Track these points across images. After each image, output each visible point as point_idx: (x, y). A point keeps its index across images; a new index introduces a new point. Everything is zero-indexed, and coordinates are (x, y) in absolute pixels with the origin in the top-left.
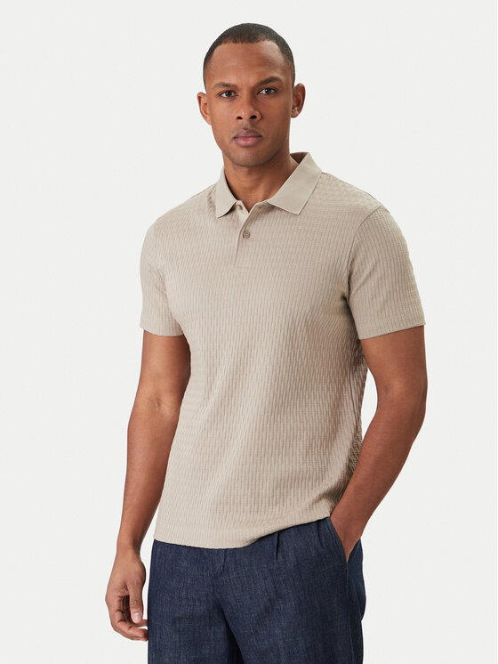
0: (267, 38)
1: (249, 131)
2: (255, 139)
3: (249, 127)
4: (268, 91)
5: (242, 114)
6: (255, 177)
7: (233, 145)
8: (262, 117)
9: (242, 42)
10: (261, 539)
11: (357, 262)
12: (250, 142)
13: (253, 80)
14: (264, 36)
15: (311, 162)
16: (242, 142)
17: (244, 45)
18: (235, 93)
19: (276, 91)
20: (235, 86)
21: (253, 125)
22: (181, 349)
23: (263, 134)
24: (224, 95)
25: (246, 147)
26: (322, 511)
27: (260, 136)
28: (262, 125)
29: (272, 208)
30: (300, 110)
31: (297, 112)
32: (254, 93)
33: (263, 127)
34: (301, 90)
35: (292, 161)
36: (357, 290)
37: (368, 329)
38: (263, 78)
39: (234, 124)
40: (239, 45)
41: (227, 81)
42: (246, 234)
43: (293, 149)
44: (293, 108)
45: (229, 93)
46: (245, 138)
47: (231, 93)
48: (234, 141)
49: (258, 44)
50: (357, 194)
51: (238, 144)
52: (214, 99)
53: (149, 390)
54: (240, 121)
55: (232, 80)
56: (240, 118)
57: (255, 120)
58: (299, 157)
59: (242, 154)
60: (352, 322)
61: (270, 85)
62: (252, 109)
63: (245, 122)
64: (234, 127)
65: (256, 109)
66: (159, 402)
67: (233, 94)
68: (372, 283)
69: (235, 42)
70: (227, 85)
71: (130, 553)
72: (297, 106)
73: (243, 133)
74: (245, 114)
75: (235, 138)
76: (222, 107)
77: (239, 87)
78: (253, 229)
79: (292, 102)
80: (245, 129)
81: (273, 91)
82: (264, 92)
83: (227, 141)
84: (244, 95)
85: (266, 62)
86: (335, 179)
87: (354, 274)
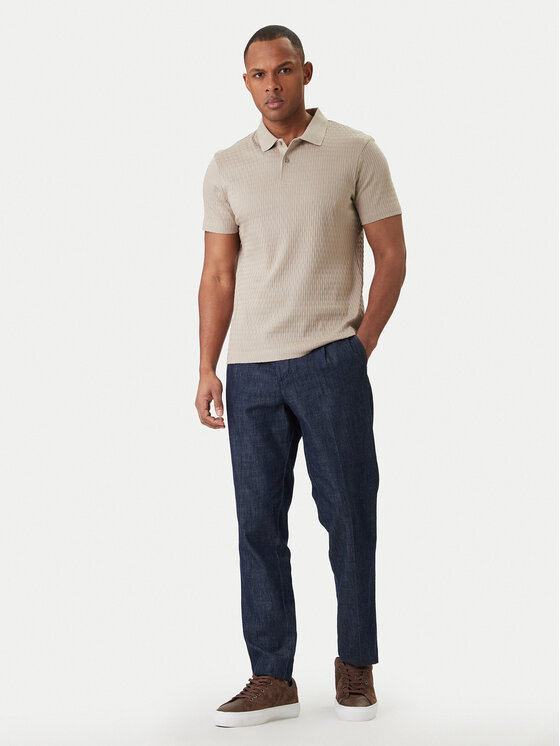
0: (282, 35)
1: (275, 98)
2: (279, 103)
3: (274, 96)
4: (285, 70)
7: (267, 108)
8: (282, 89)
9: (265, 40)
10: (314, 351)
11: (362, 174)
12: (276, 105)
13: (273, 65)
15: (320, 113)
16: (271, 106)
17: (267, 42)
18: (264, 74)
19: (290, 70)
20: (263, 70)
21: (277, 94)
22: (235, 243)
23: (284, 99)
24: (257, 76)
25: (274, 109)
26: (351, 332)
27: (282, 101)
29: (303, 142)
30: (309, 80)
32: (276, 72)
33: (283, 95)
34: (310, 66)
35: (307, 115)
36: (362, 192)
37: (367, 218)
38: (280, 63)
39: (265, 95)
40: (264, 42)
41: (258, 67)
42: (287, 161)
43: (308, 106)
44: (305, 78)
45: (260, 75)
46: (273, 102)
47: (261, 74)
48: (266, 106)
49: (276, 40)
50: (354, 132)
52: (252, 79)
53: (212, 271)
54: (268, 92)
55: (260, 66)
56: (268, 90)
57: (278, 91)
58: (313, 112)
59: (273, 114)
60: (357, 215)
61: (285, 67)
62: (275, 84)
63: (271, 93)
64: (265, 96)
65: (277, 84)
66: (219, 279)
68: (370, 188)
69: (261, 40)
70: (257, 70)
71: (211, 373)
72: (308, 76)
73: (271, 100)
74: (270, 87)
75: (266, 104)
76: (256, 83)
77: (266, 70)
79: (303, 75)
80: (272, 97)
81: (288, 71)
82: (282, 71)
83: (262, 105)
84: (270, 76)
85: (283, 52)
86: (337, 124)
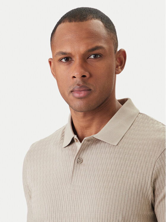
0: (93, 18)
1: (81, 87)
2: (86, 92)
3: (81, 83)
4: (96, 56)
5: (75, 74)
6: (89, 118)
7: (71, 96)
8: (91, 76)
9: (75, 21)
12: (82, 94)
13: (82, 49)
14: (91, 16)
16: (77, 95)
17: (77, 23)
18: (71, 58)
19: (101, 56)
20: (70, 54)
21: (84, 82)
23: (92, 88)
24: (63, 60)
25: (80, 98)
27: (90, 90)
28: (91, 81)
30: (122, 68)
31: (120, 70)
32: (85, 58)
33: (91, 83)
34: (123, 54)
36: (159, 202)
38: (90, 47)
39: (71, 82)
40: (73, 24)
41: (64, 51)
42: (79, 160)
44: (117, 67)
46: (79, 91)
47: (68, 59)
48: (71, 95)
49: (87, 22)
51: (74, 96)
52: (57, 64)
54: (75, 79)
55: (67, 49)
56: (74, 77)
57: (85, 78)
58: (123, 102)
61: (95, 52)
62: (82, 70)
63: (78, 80)
64: (71, 84)
65: (86, 70)
67: (70, 59)
69: (70, 21)
70: (64, 53)
72: (121, 65)
73: (77, 88)
75: (72, 92)
76: (62, 68)
77: (73, 54)
78: (85, 156)
79: (115, 63)
80: (78, 85)
81: (99, 56)
82: (92, 57)
83: (67, 93)
84: (77, 60)
85: (92, 35)
87: (156, 189)
